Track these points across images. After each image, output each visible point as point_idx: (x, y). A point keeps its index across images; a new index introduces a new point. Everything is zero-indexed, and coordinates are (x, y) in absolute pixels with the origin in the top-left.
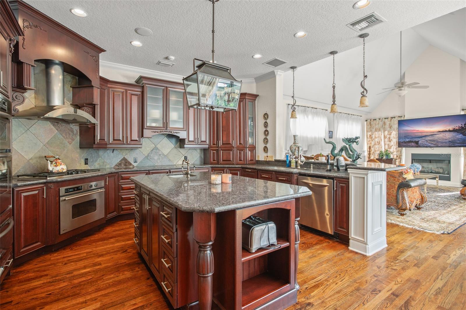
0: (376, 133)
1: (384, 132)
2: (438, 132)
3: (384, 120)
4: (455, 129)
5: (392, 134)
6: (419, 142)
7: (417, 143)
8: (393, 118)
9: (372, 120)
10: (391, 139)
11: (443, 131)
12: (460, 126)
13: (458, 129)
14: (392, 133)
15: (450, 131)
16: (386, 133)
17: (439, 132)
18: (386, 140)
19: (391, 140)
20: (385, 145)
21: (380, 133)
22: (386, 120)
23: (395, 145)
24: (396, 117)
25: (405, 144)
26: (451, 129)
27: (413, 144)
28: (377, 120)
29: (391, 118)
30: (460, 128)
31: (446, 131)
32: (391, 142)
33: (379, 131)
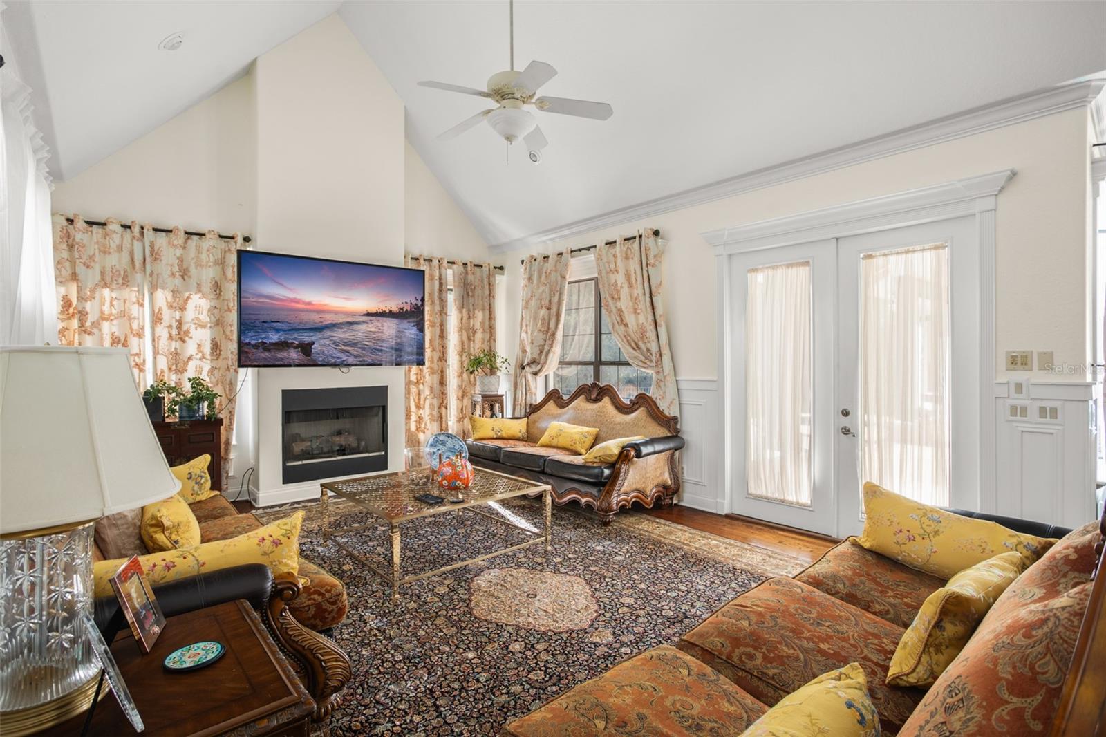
0: (106, 292)
1: (151, 294)
2: (364, 315)
3: (149, 234)
4: (402, 309)
5: (191, 305)
6: (313, 347)
7: (306, 349)
8: (195, 237)
9: (80, 224)
10: (185, 328)
11: (376, 314)
12: (414, 302)
13: (409, 310)
14: (190, 302)
15: (390, 315)
16: (162, 297)
17: (368, 314)
18: (162, 332)
19: (187, 332)
20: (156, 353)
21: (131, 294)
22: (161, 239)
23: (203, 357)
24: (208, 236)
25: (267, 354)
26: (395, 310)
27: (293, 354)
28: (114, 227)
29: (187, 233)
30: (413, 310)
31: (382, 314)
32: (184, 341)
33: (123, 284)
